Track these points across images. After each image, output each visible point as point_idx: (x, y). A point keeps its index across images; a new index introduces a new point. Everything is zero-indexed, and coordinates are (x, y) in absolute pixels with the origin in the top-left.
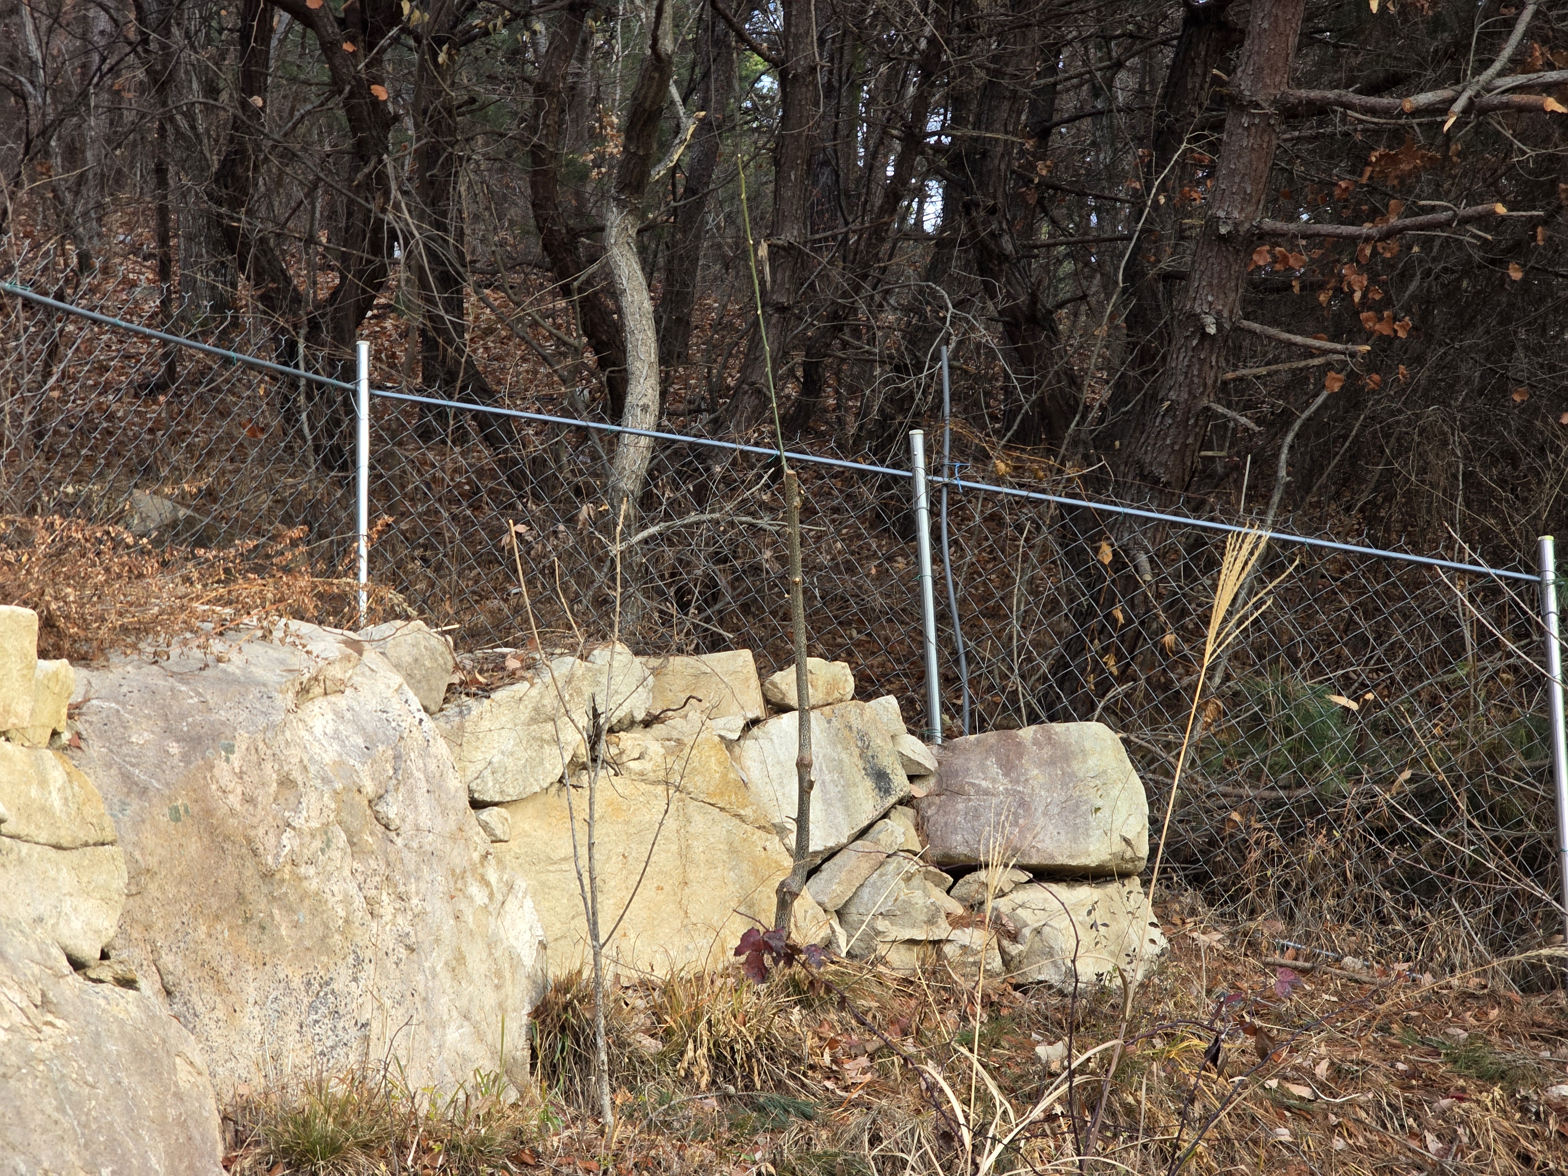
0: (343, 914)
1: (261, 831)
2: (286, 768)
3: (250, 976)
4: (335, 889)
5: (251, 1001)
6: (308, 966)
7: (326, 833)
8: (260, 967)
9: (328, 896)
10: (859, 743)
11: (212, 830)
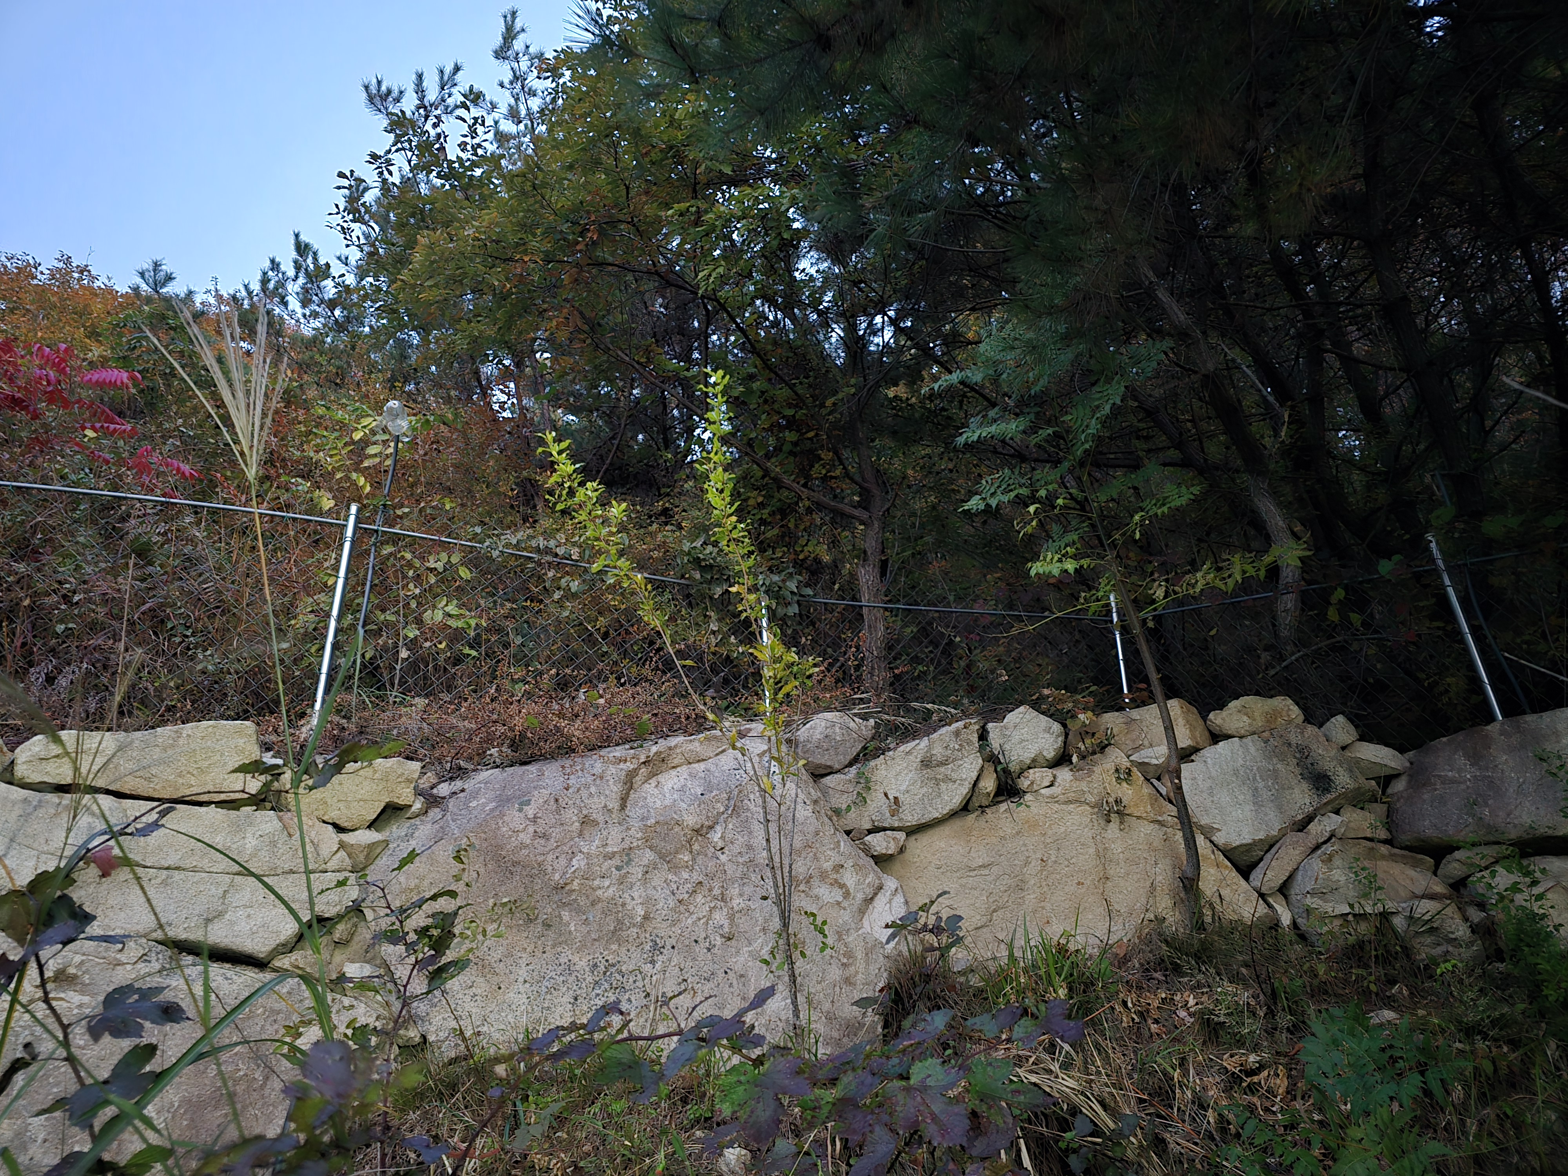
0: (643, 913)
1: (550, 857)
2: (585, 812)
3: (523, 962)
4: (636, 895)
5: (521, 980)
6: (594, 953)
7: (628, 855)
8: (538, 954)
9: (629, 900)
10: (1298, 755)
11: (499, 859)
